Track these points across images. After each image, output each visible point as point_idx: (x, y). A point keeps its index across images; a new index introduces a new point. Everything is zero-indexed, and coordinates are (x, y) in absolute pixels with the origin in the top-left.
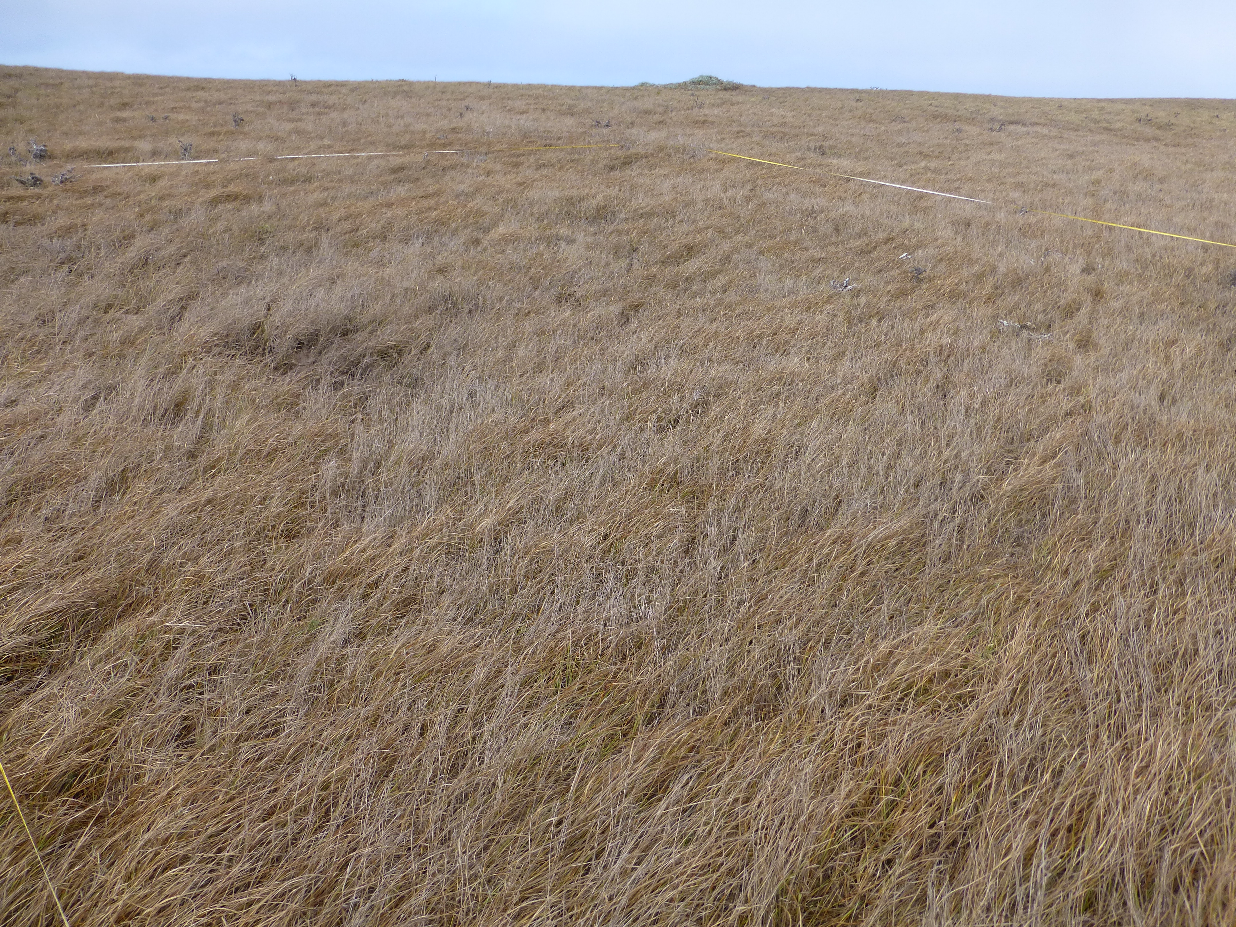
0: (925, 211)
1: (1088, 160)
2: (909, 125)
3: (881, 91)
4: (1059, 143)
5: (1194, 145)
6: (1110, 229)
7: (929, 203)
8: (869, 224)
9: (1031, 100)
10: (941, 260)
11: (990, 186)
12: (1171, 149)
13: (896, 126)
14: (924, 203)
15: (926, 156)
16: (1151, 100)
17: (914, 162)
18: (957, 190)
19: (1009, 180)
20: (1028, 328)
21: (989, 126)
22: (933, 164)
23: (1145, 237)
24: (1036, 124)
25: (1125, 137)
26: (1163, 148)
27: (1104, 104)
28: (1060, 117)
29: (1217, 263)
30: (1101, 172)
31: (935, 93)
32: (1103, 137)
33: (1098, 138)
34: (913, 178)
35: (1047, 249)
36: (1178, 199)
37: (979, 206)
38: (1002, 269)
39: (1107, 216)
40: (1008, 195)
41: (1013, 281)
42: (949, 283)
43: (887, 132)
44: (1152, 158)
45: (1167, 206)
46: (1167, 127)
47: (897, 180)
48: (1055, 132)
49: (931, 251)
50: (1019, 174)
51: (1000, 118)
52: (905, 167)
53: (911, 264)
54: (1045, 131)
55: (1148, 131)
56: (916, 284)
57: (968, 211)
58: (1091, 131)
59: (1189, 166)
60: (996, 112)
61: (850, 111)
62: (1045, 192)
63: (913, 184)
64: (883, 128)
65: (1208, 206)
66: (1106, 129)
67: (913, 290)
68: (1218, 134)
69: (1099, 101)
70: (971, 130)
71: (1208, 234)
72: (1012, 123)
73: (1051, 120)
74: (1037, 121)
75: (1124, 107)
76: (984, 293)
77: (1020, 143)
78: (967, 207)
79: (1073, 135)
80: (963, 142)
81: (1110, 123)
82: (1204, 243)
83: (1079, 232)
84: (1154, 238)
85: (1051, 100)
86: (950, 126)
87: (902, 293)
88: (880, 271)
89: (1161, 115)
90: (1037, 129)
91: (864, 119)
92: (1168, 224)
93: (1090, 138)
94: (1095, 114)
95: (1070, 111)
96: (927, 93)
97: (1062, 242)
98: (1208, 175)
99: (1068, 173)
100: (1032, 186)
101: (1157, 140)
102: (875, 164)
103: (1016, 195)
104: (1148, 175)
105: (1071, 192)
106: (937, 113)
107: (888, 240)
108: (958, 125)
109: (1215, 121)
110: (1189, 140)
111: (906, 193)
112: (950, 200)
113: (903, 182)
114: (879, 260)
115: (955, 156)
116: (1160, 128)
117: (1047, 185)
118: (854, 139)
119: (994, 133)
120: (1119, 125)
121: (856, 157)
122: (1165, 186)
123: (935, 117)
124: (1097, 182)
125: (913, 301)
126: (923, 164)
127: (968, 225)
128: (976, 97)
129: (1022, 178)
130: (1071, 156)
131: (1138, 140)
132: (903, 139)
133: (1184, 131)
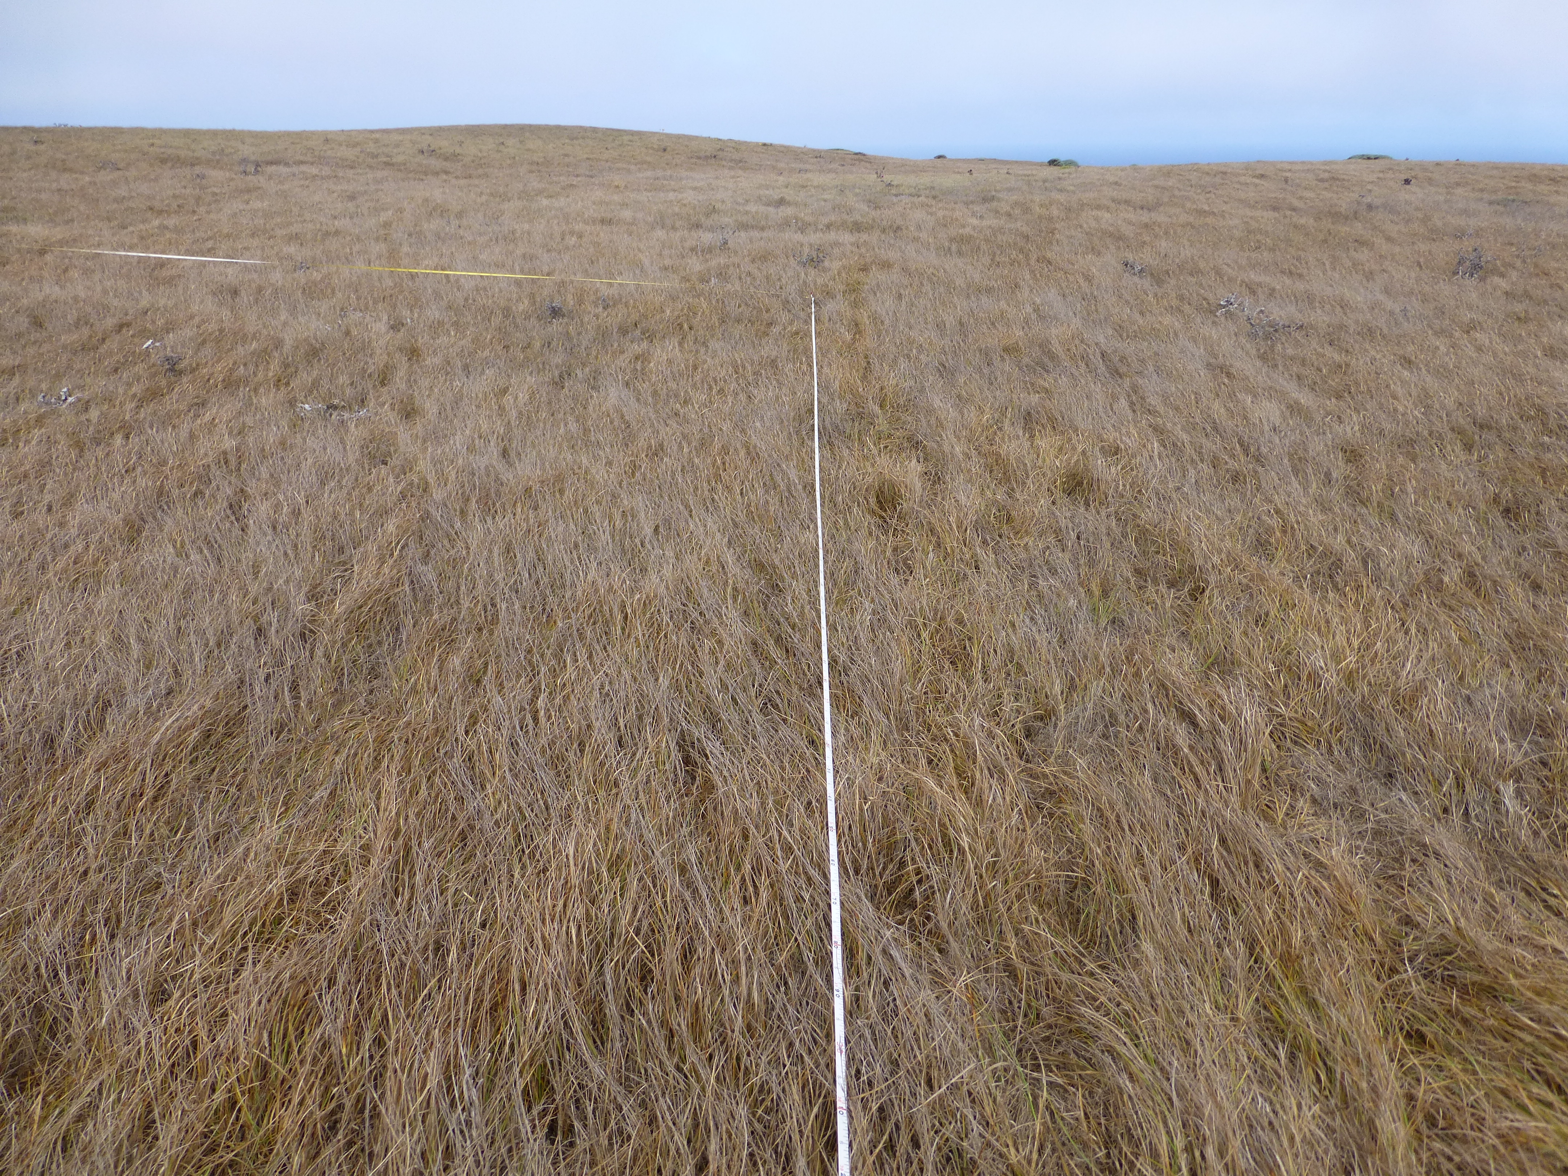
0: (170, 282)
1: (372, 200)
2: (127, 174)
3: (73, 129)
4: (335, 184)
5: (486, 175)
6: (413, 276)
7: (174, 272)
8: (89, 309)
9: (288, 134)
10: (204, 342)
11: (255, 242)
12: (462, 182)
13: (105, 176)
14: (165, 273)
15: (160, 212)
16: (430, 128)
17: (144, 221)
18: (210, 252)
19: (279, 232)
20: (335, 408)
21: (241, 169)
22: (171, 222)
23: (452, 279)
24: (302, 162)
25: (411, 172)
26: (454, 181)
27: (378, 136)
28: (329, 153)
29: (532, 296)
30: (390, 213)
31: (155, 130)
32: (385, 173)
33: (380, 174)
34: (144, 242)
35: (342, 309)
36: (480, 235)
37: (246, 268)
38: (289, 343)
39: (406, 261)
40: (281, 250)
41: (307, 354)
42: (219, 370)
43: (95, 184)
44: (444, 193)
45: (470, 243)
46: (454, 157)
47: (122, 246)
48: (326, 171)
49: (188, 332)
50: (291, 224)
51: (253, 158)
52: (131, 229)
53: (161, 354)
54: (314, 170)
55: (435, 163)
56: (173, 379)
57: (232, 276)
58: (370, 167)
59: (484, 198)
60: (247, 151)
61: (28, 158)
62: (327, 242)
63: (147, 249)
64: (87, 179)
65: (511, 238)
66: (387, 164)
67: (171, 388)
68: (509, 162)
69: (372, 132)
70: (216, 174)
71: (517, 268)
72: (271, 163)
73: (320, 157)
74: (302, 158)
75: (401, 138)
76: (271, 374)
77: (286, 187)
78: (230, 271)
79: (350, 173)
80: (209, 190)
81: (390, 157)
82: (516, 279)
83: (377, 284)
84: (463, 280)
85: (313, 133)
86: (187, 171)
87: (154, 394)
88: (116, 370)
89: (444, 145)
90: (303, 168)
91: (54, 167)
92: (475, 263)
93: (370, 176)
94: (371, 147)
95: (340, 145)
96: (143, 130)
97: (358, 298)
98: (506, 206)
99: (351, 218)
100: (309, 236)
101: (446, 173)
102: (84, 227)
103: (292, 249)
104: (442, 211)
105: (358, 239)
106: (165, 156)
107: (120, 327)
108: (198, 170)
109: (501, 148)
110: (480, 171)
111: (139, 263)
112: (204, 264)
113: (131, 248)
114: (111, 354)
115: (202, 210)
116: (446, 159)
117: (327, 234)
118: (44, 196)
119: (250, 177)
120: (400, 159)
121: (51, 220)
122: (464, 222)
123: (163, 161)
124: (387, 225)
125: (171, 402)
126: (156, 223)
127: (235, 292)
128: (214, 134)
129: (296, 228)
130: (352, 198)
131: (426, 174)
132: (123, 192)
133: (473, 162)
